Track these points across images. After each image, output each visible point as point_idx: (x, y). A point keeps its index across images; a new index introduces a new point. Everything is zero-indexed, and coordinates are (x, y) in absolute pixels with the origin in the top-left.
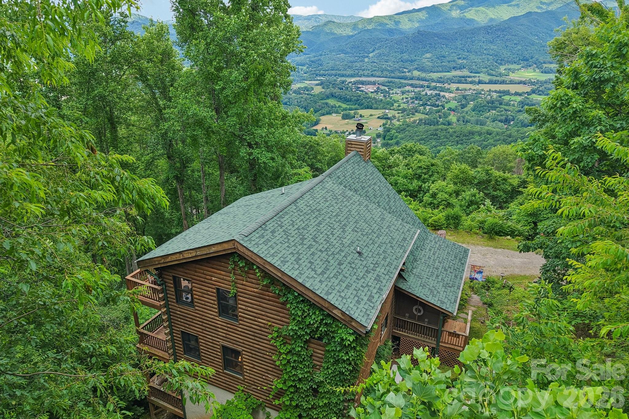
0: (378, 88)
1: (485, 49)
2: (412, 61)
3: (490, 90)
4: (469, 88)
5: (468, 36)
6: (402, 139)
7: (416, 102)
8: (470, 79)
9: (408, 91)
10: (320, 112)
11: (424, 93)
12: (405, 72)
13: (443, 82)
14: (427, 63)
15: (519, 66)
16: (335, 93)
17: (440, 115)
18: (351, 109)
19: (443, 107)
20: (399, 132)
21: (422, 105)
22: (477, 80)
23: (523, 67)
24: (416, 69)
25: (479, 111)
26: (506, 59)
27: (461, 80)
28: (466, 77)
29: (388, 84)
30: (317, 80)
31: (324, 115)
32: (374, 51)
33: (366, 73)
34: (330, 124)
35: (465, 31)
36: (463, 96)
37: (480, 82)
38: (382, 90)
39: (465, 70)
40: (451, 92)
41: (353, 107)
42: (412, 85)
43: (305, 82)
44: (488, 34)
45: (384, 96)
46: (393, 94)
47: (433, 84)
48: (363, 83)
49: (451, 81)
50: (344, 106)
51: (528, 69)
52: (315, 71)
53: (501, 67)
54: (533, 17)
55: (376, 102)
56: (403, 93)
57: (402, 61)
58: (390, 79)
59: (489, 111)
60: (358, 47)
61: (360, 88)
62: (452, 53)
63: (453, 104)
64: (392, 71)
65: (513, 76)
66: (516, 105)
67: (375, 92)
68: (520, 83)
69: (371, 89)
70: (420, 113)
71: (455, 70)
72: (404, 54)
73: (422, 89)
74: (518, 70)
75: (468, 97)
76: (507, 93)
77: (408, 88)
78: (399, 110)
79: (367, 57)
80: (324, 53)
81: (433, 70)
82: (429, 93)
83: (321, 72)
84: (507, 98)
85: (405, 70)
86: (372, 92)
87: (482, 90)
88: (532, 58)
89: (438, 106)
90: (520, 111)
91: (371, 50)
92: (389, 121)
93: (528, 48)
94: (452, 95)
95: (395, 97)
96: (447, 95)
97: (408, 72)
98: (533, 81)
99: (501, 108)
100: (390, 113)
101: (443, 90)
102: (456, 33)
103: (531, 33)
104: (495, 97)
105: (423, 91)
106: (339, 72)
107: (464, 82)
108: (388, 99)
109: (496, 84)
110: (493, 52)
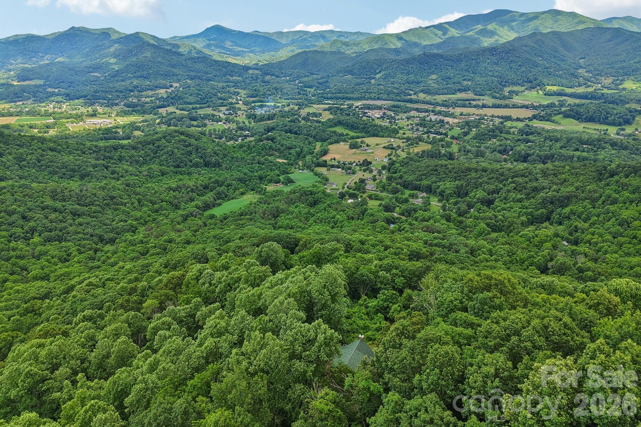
0: (384, 114)
1: (490, 71)
2: (418, 83)
3: (493, 115)
4: (473, 113)
5: (473, 57)
6: (405, 173)
7: (421, 129)
8: (474, 103)
9: (414, 117)
10: (329, 141)
11: (428, 119)
12: (410, 95)
13: (448, 106)
14: (433, 85)
15: (523, 88)
16: (343, 121)
17: (442, 145)
18: (358, 137)
19: (446, 135)
20: (403, 166)
21: (427, 133)
22: (480, 103)
23: (526, 89)
24: (422, 91)
25: (481, 140)
26: (510, 81)
27: (466, 103)
28: (471, 100)
29: (394, 109)
30: (325, 104)
31: (332, 143)
32: (380, 72)
33: (373, 95)
34: (338, 153)
35: (470, 52)
36: (466, 122)
37: (484, 106)
38: (388, 116)
39: (470, 92)
40: (455, 118)
41: (360, 135)
42: (417, 110)
43: (314, 106)
44: (493, 55)
45: (390, 122)
46: (398, 120)
47: (438, 108)
48: (369, 108)
49: (455, 104)
50: (352, 134)
51: (531, 91)
52: (323, 94)
53: (505, 89)
54: (537, 37)
55: (382, 130)
56: (408, 118)
57: (408, 83)
58: (396, 103)
59: (490, 139)
60: (365, 68)
61: (366, 113)
62: (457, 74)
63: (457, 131)
64: (398, 94)
65: (516, 100)
66: (516, 133)
67: (382, 117)
68: (523, 107)
69: (377, 114)
70: (424, 142)
71: (460, 92)
72: (411, 76)
73: (427, 114)
74: (522, 92)
75: (471, 124)
76: (509, 118)
77: (413, 113)
78: (404, 139)
79: (374, 78)
80: (331, 75)
81: (439, 92)
82: (433, 118)
83: (329, 95)
84: (508, 124)
85: (411, 92)
86: (378, 118)
87: (486, 115)
88: (536, 80)
89: (441, 134)
90: (519, 140)
91: (377, 71)
92: (394, 151)
93: (532, 70)
94: (456, 121)
95: (401, 123)
96: (450, 120)
97: (414, 94)
98: (535, 104)
99: (501, 137)
100: (396, 142)
101: (447, 115)
102: (461, 54)
103: (535, 54)
104: (497, 123)
105: (428, 116)
106: (346, 95)
107: (468, 106)
108: (394, 126)
109: (500, 108)
110: (497, 73)
